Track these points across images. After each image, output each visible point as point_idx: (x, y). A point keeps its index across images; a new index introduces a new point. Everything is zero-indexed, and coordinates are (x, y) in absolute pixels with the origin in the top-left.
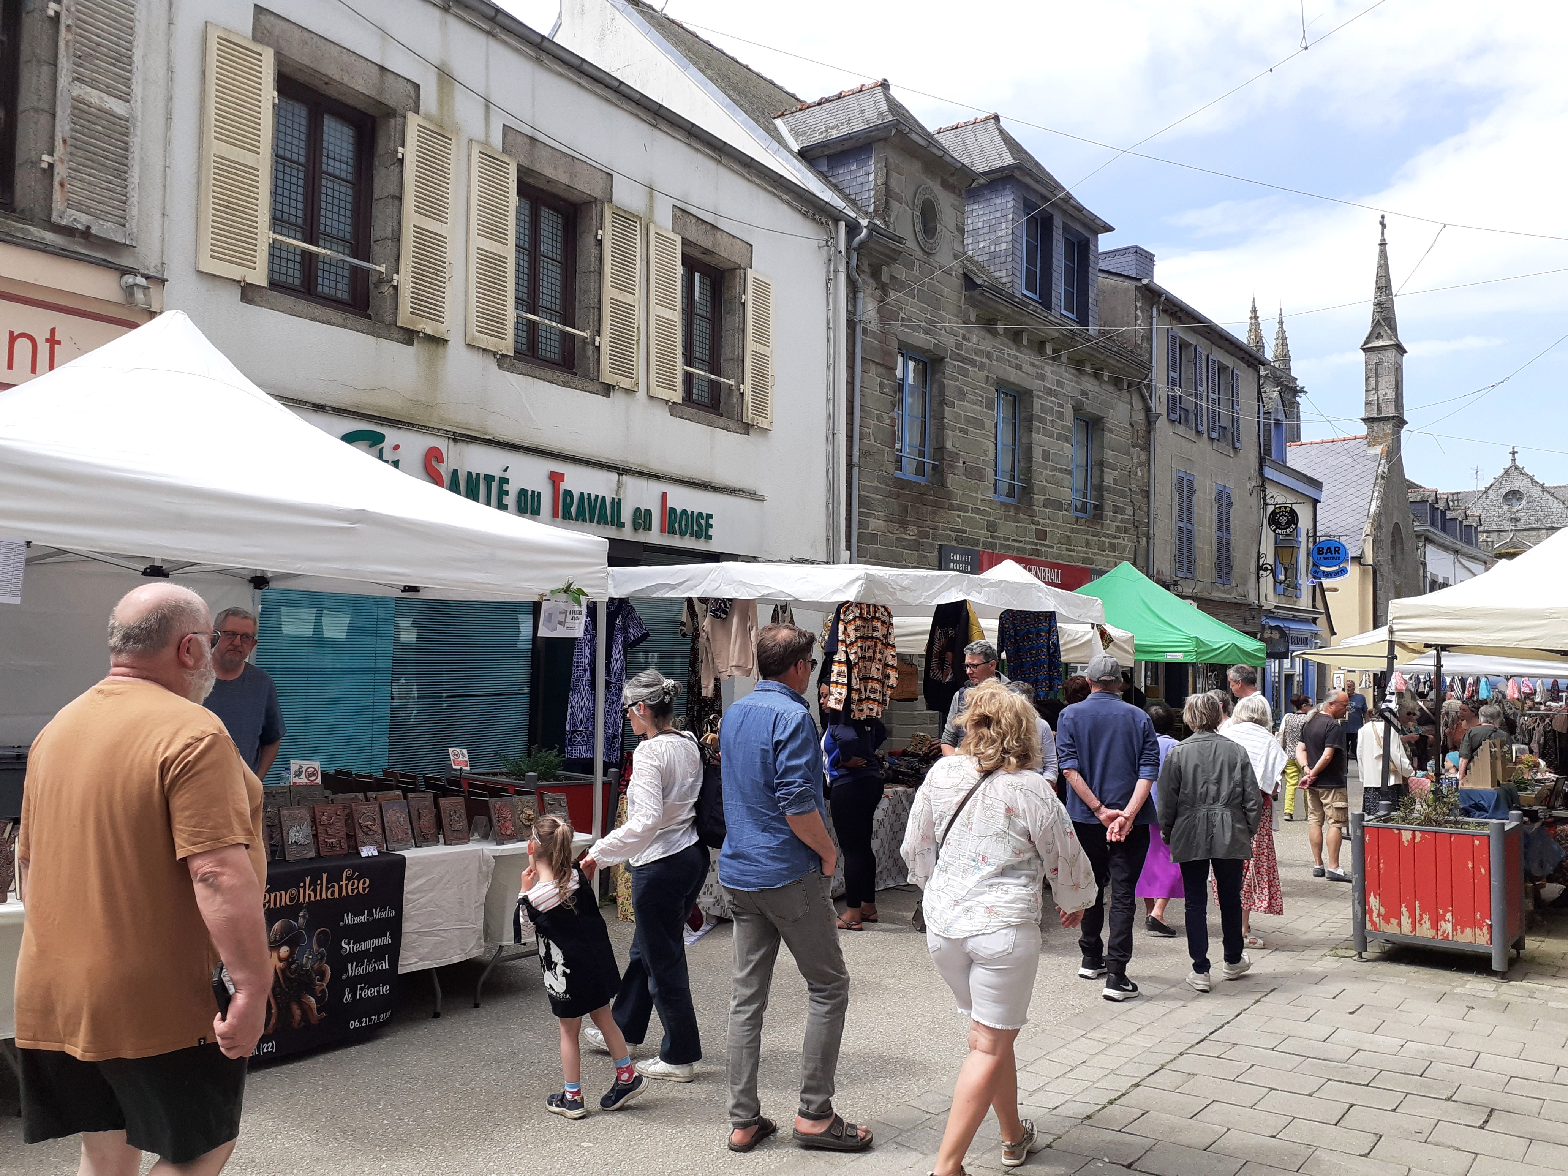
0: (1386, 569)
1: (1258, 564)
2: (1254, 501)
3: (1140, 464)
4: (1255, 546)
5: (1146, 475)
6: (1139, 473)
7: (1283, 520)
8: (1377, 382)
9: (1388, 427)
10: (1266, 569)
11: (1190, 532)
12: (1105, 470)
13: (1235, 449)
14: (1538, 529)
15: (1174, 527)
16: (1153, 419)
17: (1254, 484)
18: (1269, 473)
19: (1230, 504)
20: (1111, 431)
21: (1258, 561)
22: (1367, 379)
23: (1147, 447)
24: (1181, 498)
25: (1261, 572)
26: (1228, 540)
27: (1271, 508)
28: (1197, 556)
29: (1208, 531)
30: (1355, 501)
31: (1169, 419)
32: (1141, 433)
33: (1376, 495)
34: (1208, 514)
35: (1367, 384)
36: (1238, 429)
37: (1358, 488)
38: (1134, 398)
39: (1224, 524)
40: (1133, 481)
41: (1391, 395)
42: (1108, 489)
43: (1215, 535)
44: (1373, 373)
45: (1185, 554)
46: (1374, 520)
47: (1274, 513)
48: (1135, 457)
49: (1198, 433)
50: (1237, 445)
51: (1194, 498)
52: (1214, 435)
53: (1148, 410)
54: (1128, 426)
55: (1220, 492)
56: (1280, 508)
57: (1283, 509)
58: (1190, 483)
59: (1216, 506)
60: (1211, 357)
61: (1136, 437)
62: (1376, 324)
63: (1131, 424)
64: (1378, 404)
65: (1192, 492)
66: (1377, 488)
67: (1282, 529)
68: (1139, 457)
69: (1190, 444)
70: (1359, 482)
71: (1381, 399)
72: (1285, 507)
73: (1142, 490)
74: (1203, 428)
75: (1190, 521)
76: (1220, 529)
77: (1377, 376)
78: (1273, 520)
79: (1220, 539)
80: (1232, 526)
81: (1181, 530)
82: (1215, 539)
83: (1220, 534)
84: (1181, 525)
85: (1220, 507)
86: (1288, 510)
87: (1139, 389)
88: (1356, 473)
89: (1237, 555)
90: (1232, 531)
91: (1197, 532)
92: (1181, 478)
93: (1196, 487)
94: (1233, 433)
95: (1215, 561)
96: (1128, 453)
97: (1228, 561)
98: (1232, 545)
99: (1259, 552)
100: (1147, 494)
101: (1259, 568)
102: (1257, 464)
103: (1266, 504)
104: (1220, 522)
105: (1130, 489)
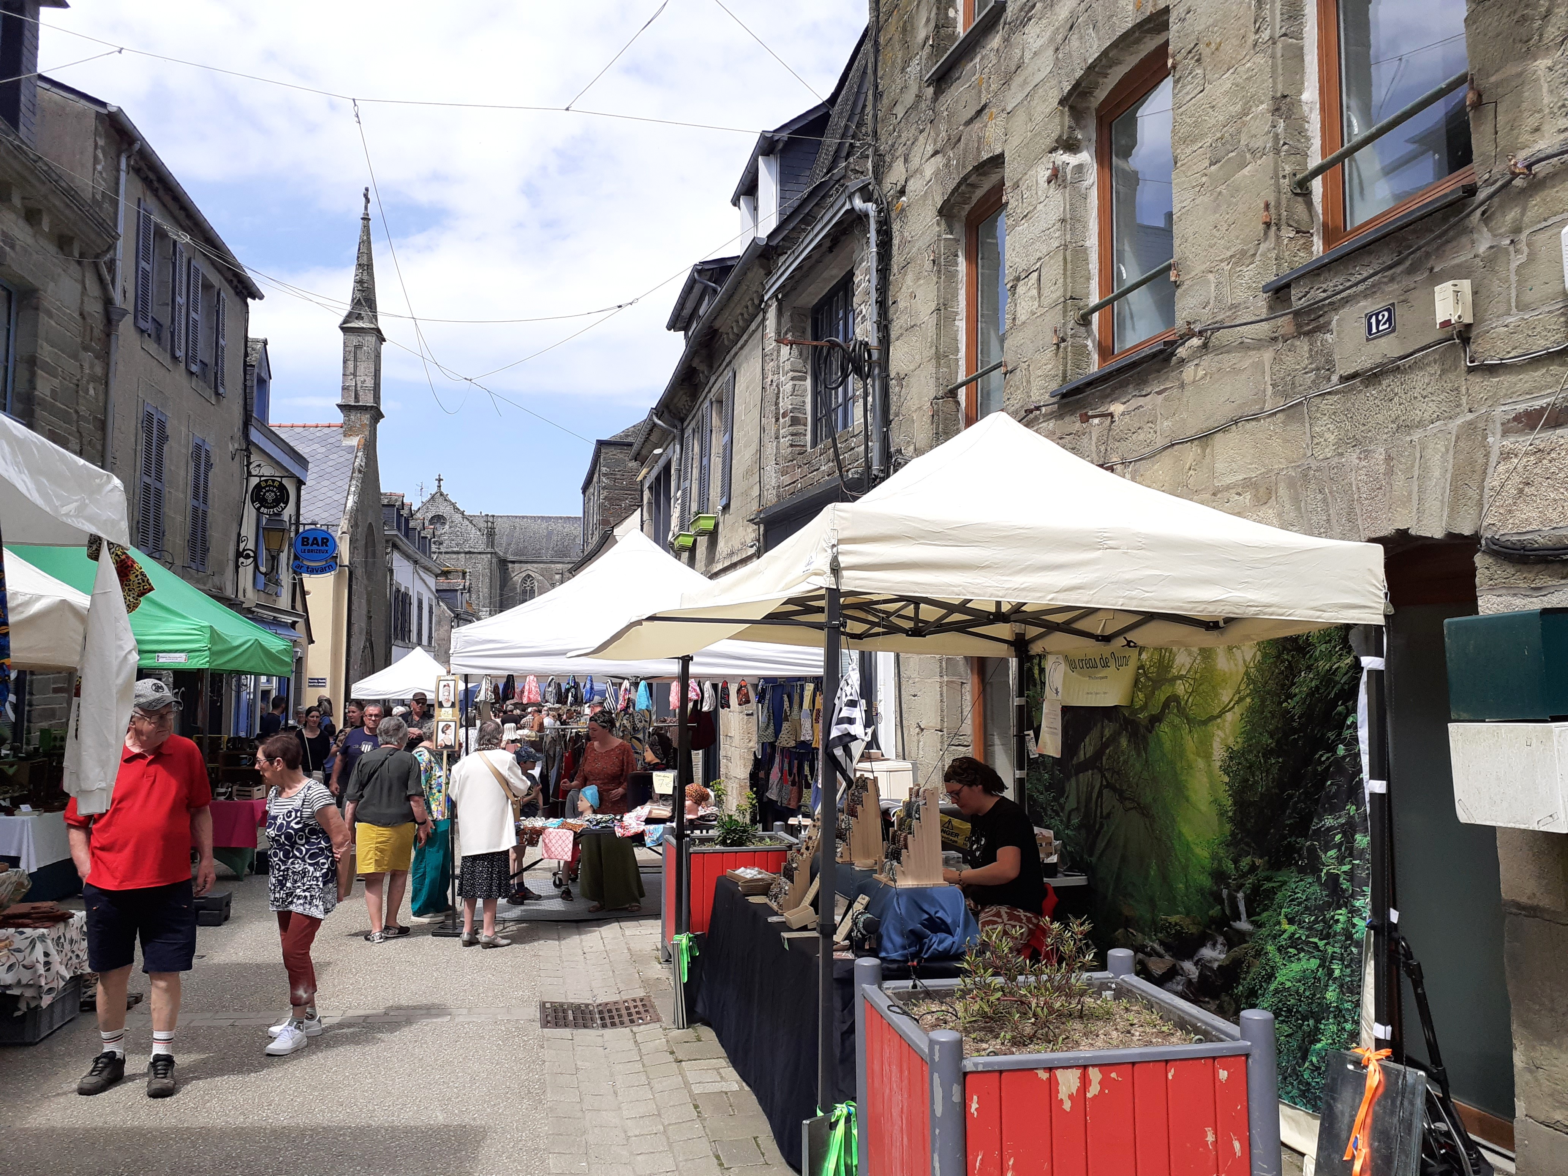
0: (359, 572)
1: (238, 550)
2: (235, 467)
3: (93, 378)
4: (235, 526)
5: (101, 397)
6: (92, 392)
7: (270, 496)
8: (355, 367)
9: (366, 418)
10: (248, 557)
11: (158, 493)
12: (39, 372)
13: (217, 394)
14: (458, 553)
15: (137, 482)
16: (114, 317)
17: (236, 446)
18: (255, 436)
19: (209, 466)
20: (50, 315)
21: (238, 546)
22: (345, 362)
23: (105, 356)
24: (149, 444)
25: (241, 560)
26: (205, 513)
27: (254, 481)
28: (167, 527)
29: (182, 496)
30: (330, 494)
31: (135, 324)
32: (97, 332)
33: (353, 489)
34: (182, 473)
35: (345, 367)
36: (222, 369)
37: (332, 480)
38: (87, 275)
39: (201, 490)
40: (81, 401)
41: (370, 383)
42: (42, 403)
43: (190, 502)
44: (351, 355)
45: (152, 522)
46: (351, 516)
47: (258, 487)
48: (86, 366)
49: (174, 358)
50: (221, 390)
51: (166, 448)
52: (194, 368)
53: (108, 302)
54: (76, 315)
55: (198, 447)
56: (266, 481)
57: (270, 482)
58: (162, 425)
59: (192, 465)
60: (193, 262)
61: (88, 338)
62: (356, 303)
63: (81, 314)
64: (356, 391)
65: (163, 438)
66: (354, 482)
67: (268, 508)
68: (92, 367)
69: (164, 371)
70: (334, 474)
71: (359, 385)
72: (273, 481)
73: (95, 418)
74: (180, 354)
75: (159, 478)
76: (196, 496)
77: (355, 360)
78: (258, 495)
79: (195, 509)
80: (210, 496)
81: (147, 487)
82: (189, 508)
83: (196, 503)
84: (148, 480)
85: (197, 466)
86: (276, 484)
87: (96, 266)
88: (330, 463)
89: (215, 535)
90: (210, 502)
91: (167, 495)
92: (150, 415)
93: (169, 431)
94: (216, 374)
95: (188, 537)
96: (75, 357)
97: (204, 541)
98: (209, 519)
99: (239, 534)
100: (102, 426)
101: (239, 554)
102: (241, 422)
103: (249, 474)
104: (196, 487)
105: (77, 412)
